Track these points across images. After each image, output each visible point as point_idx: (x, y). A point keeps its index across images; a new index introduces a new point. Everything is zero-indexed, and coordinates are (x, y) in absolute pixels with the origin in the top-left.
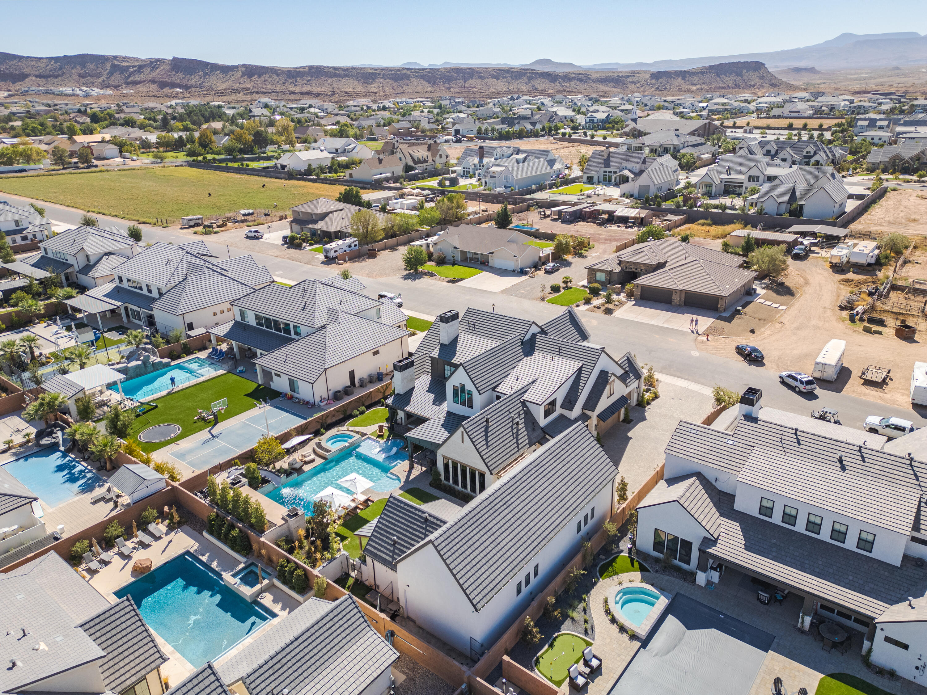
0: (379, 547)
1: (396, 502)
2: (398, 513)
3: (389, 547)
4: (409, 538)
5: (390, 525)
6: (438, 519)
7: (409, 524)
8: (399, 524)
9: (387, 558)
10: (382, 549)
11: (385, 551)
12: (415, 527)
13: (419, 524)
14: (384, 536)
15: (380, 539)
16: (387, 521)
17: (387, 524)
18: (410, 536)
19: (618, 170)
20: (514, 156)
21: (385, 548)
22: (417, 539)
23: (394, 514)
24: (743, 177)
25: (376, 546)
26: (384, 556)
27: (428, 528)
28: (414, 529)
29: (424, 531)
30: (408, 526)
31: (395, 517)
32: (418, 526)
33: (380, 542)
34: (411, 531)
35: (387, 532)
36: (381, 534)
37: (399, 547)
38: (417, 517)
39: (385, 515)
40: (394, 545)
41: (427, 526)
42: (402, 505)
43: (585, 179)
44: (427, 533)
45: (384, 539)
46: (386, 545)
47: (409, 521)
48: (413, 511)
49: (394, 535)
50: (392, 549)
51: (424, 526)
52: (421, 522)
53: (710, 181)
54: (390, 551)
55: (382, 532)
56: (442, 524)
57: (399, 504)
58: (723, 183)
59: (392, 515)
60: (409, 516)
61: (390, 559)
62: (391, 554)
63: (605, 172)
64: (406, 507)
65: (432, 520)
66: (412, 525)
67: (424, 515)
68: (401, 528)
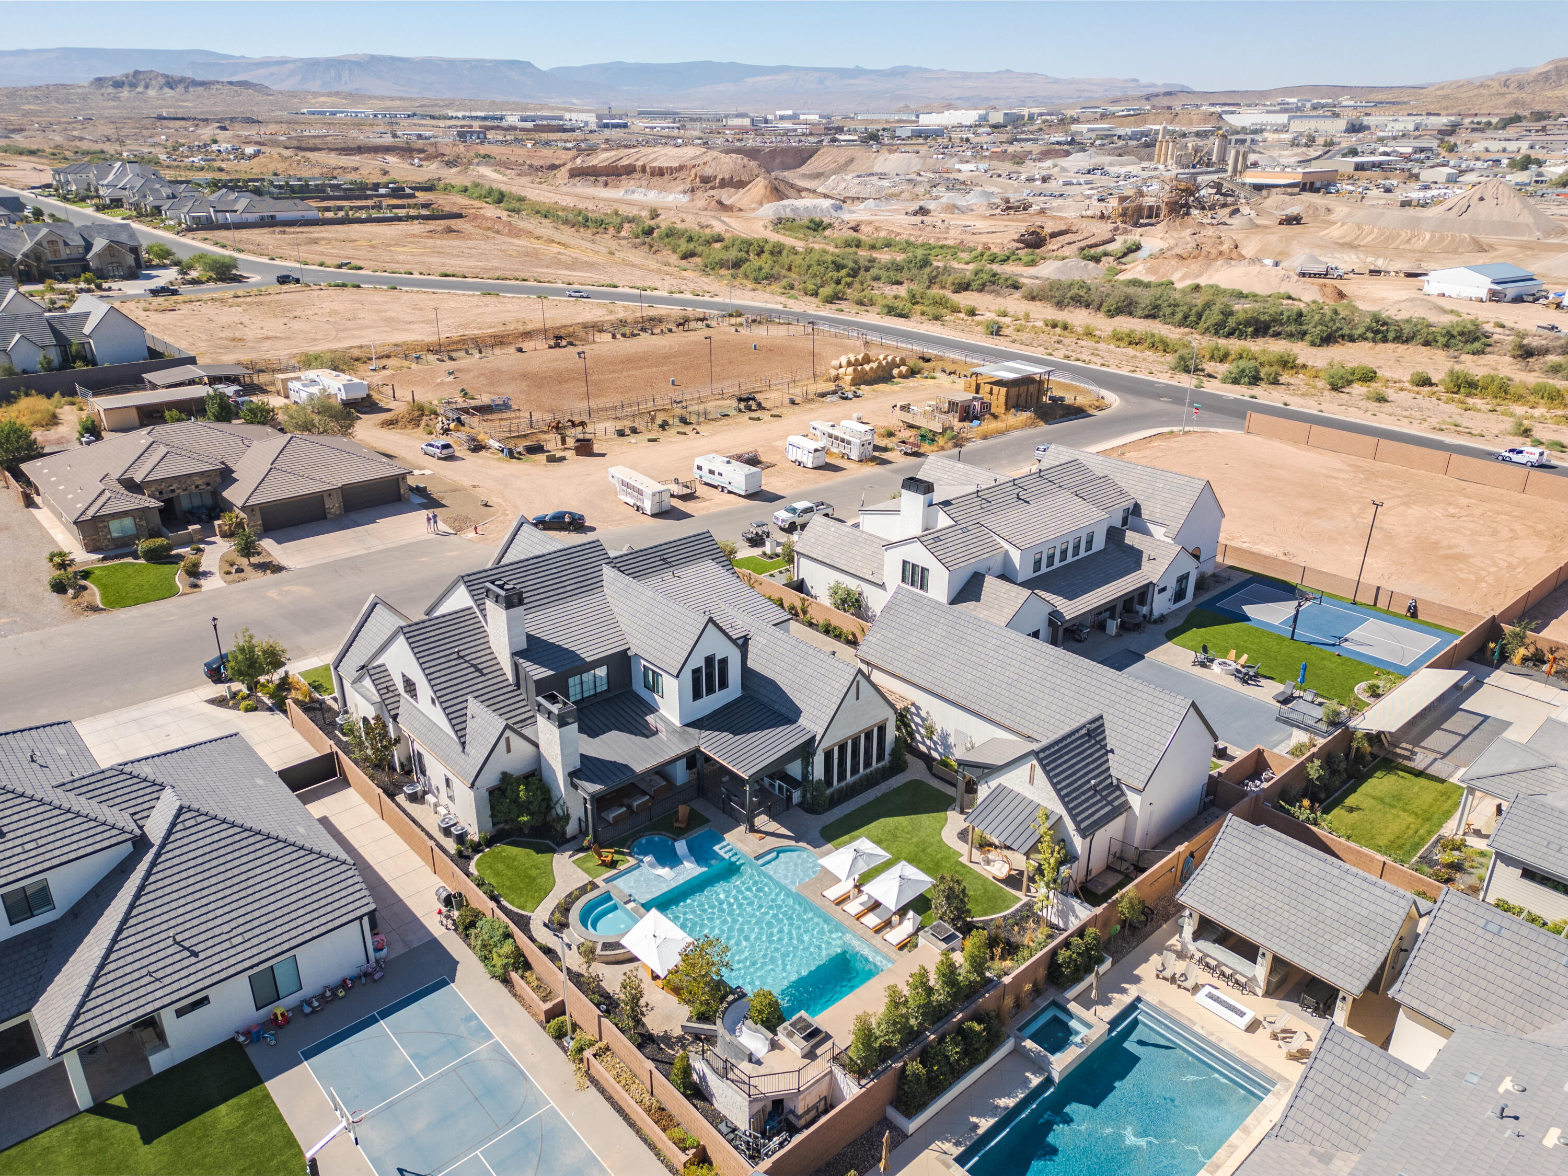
1: (1048, 752)
2: (1062, 760)
3: (1095, 799)
4: (1097, 768)
5: (1071, 779)
6: (1094, 721)
8: (1077, 766)
9: (1106, 810)
10: (1093, 809)
11: (1097, 807)
12: (1089, 751)
14: (1080, 795)
15: (1080, 804)
16: (1064, 780)
17: (1066, 783)
18: (1096, 764)
21: (1093, 805)
22: (1103, 760)
23: (1061, 765)
25: (1084, 815)
26: (1102, 812)
27: (1098, 739)
28: (1090, 755)
29: (1099, 746)
30: (1083, 759)
31: (1065, 767)
32: (1089, 748)
33: (1085, 806)
34: (1091, 759)
35: (1077, 789)
36: (1073, 800)
37: (1101, 787)
38: (1079, 742)
39: (1056, 776)
40: (1096, 791)
41: (1094, 738)
42: (1057, 748)
44: (1102, 743)
45: (1083, 798)
46: (1091, 801)
47: (1078, 754)
48: (1069, 740)
49: (1088, 781)
50: (1099, 797)
51: (1093, 741)
52: (1088, 741)
54: (1100, 801)
55: (1075, 794)
56: (1101, 722)
57: (1052, 750)
61: (1109, 807)
62: (1104, 802)
64: (1060, 745)
65: (1092, 727)
66: (1085, 754)
67: (1084, 731)
68: (1081, 769)
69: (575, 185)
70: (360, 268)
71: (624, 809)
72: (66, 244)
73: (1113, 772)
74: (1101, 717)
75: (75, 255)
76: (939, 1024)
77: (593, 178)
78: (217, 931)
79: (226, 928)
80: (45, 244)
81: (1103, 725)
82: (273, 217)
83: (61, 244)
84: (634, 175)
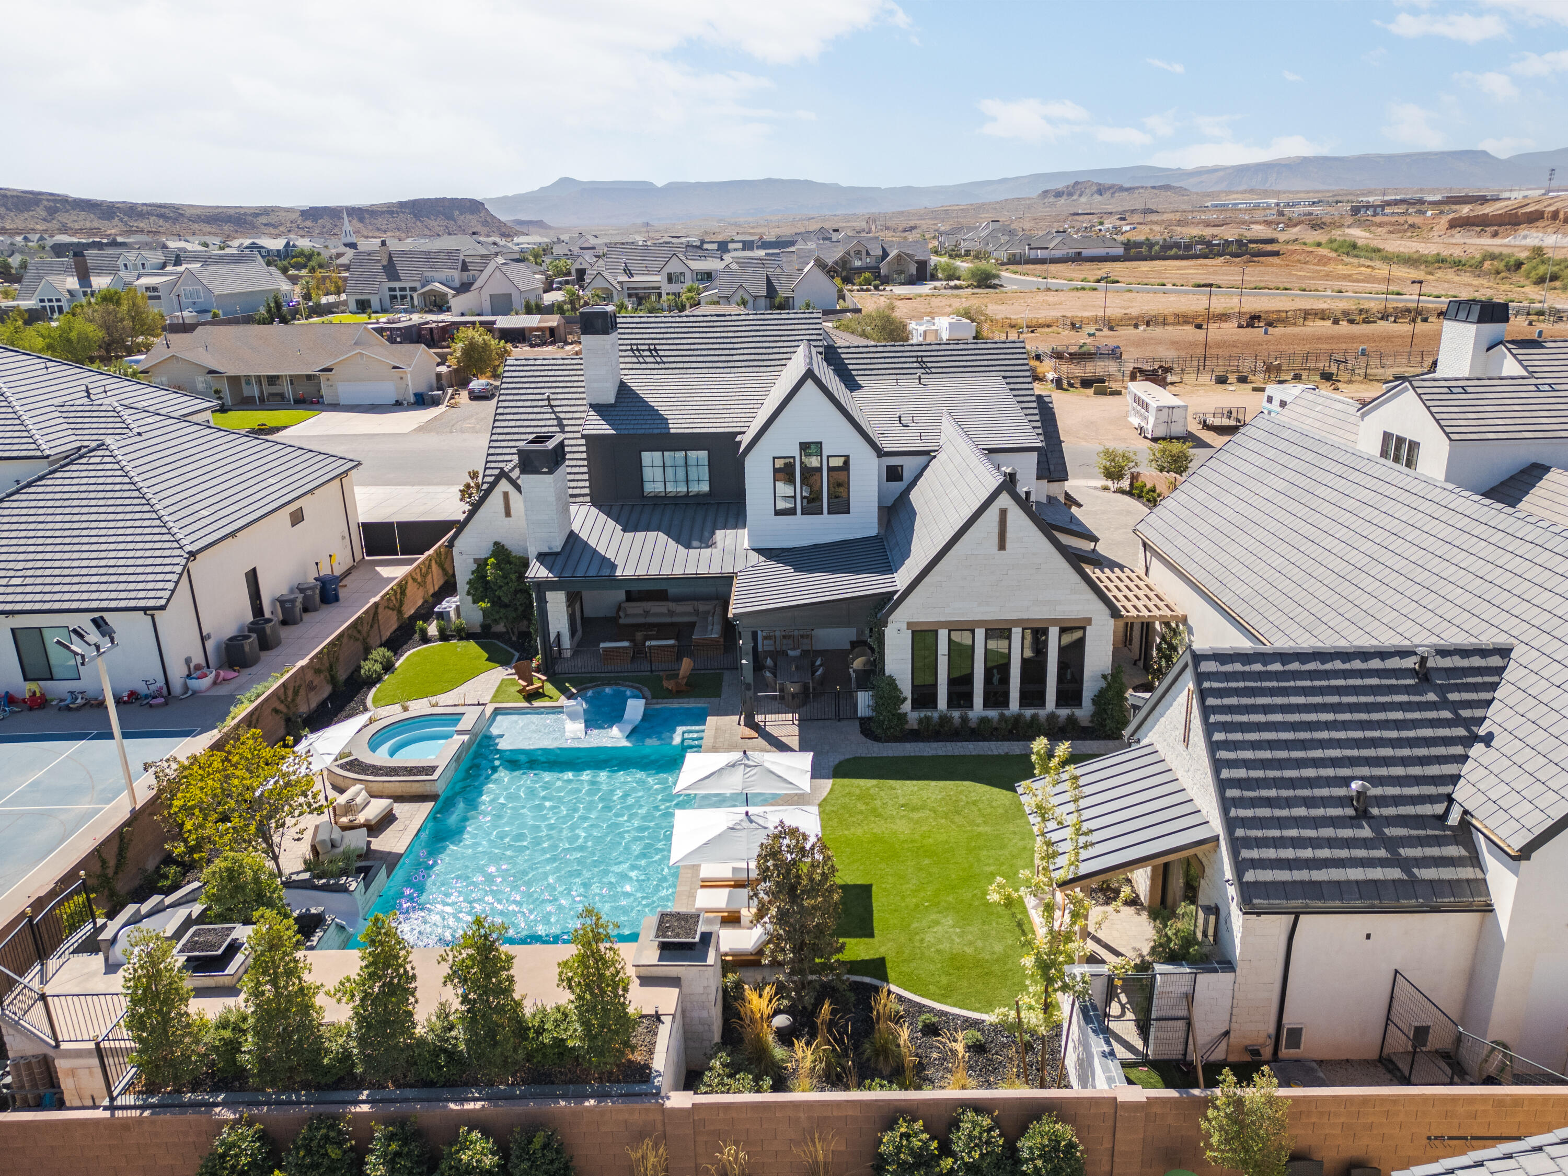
0: (1308, 853)
1: (1238, 667)
2: (1279, 700)
3: (1345, 833)
4: (1405, 761)
5: (1283, 754)
6: (1464, 653)
7: (1363, 716)
8: (1324, 735)
9: (1377, 874)
10: (1325, 853)
11: (1344, 853)
12: (1398, 715)
13: (1404, 698)
14: (1289, 803)
15: (1281, 823)
16: (1253, 746)
17: (1266, 754)
18: (1406, 752)
19: (418, 285)
20: (169, 268)
21: (1331, 843)
22: (1442, 751)
23: (1266, 709)
24: (658, 278)
25: (1288, 853)
26: (1355, 874)
27: (1453, 696)
28: (1398, 725)
29: (1446, 714)
31: (1278, 717)
32: (1401, 706)
33: (1293, 833)
34: (1394, 734)
35: (1292, 783)
36: (1269, 802)
37: (1391, 811)
38: (1374, 681)
39: (1229, 727)
40: (1362, 815)
41: (1442, 691)
42: (1277, 667)
43: (352, 306)
44: (1466, 713)
45: (1301, 812)
46: (1328, 832)
47: (1352, 708)
48: (1338, 665)
49: (1345, 780)
50: (1366, 832)
51: (1432, 697)
52: (1407, 690)
53: (607, 285)
54: (1365, 843)
55: (1272, 793)
56: (1495, 661)
57: (1258, 667)
58: (626, 292)
59: (1260, 718)
60: (1338, 691)
61: (1395, 874)
62: (1382, 853)
63: (392, 289)
64: (1295, 666)
65: (1447, 662)
66: (1375, 716)
67: (1410, 663)
68: (1339, 744)
69: (1452, 236)
70: (1117, 282)
71: (626, 644)
72: (868, 254)
73: (1461, 793)
74: (1505, 652)
75: (873, 264)
76: (410, 1093)
77: (1478, 229)
78: (11, 565)
79: (20, 566)
80: (852, 254)
81: (1499, 671)
82: (1080, 253)
83: (864, 253)
84: (1540, 224)
